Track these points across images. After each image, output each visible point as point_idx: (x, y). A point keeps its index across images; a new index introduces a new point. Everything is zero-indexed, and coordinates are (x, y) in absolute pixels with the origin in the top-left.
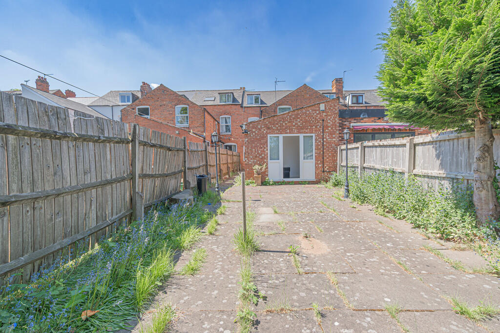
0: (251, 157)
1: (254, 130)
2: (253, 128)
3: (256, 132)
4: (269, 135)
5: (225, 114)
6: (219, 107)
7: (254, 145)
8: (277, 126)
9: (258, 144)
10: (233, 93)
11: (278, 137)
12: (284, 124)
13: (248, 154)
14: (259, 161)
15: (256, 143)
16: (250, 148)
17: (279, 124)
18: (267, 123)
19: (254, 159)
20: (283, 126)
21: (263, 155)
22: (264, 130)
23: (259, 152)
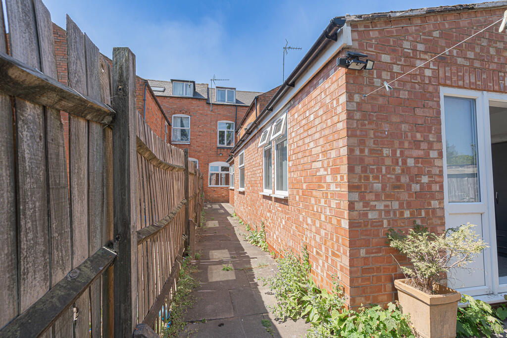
0: (378, 186)
1: (386, 58)
2: (383, 46)
3: (396, 69)
4: (444, 91)
5: (180, 112)
6: (171, 100)
7: (386, 127)
8: (471, 55)
9: (404, 127)
10: (194, 82)
11: (473, 101)
12: (492, 51)
13: (364, 170)
14: (409, 206)
15: (395, 119)
16: (371, 143)
17: (478, 50)
18: (436, 34)
19: (389, 197)
20: (491, 59)
21: (425, 179)
22: (427, 67)
23: (411, 162)
